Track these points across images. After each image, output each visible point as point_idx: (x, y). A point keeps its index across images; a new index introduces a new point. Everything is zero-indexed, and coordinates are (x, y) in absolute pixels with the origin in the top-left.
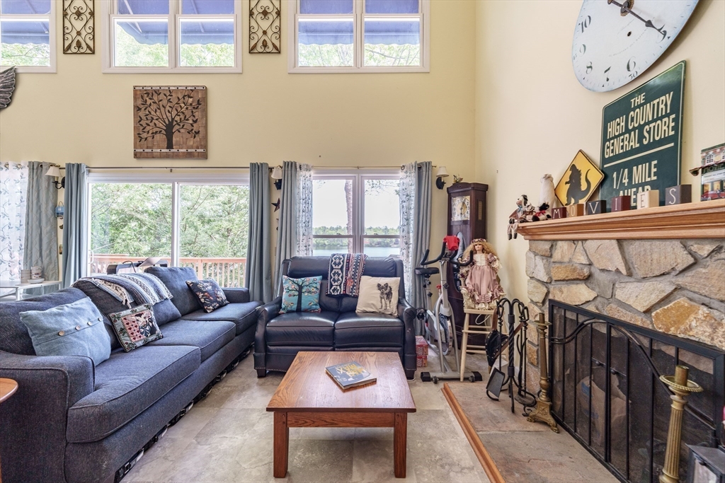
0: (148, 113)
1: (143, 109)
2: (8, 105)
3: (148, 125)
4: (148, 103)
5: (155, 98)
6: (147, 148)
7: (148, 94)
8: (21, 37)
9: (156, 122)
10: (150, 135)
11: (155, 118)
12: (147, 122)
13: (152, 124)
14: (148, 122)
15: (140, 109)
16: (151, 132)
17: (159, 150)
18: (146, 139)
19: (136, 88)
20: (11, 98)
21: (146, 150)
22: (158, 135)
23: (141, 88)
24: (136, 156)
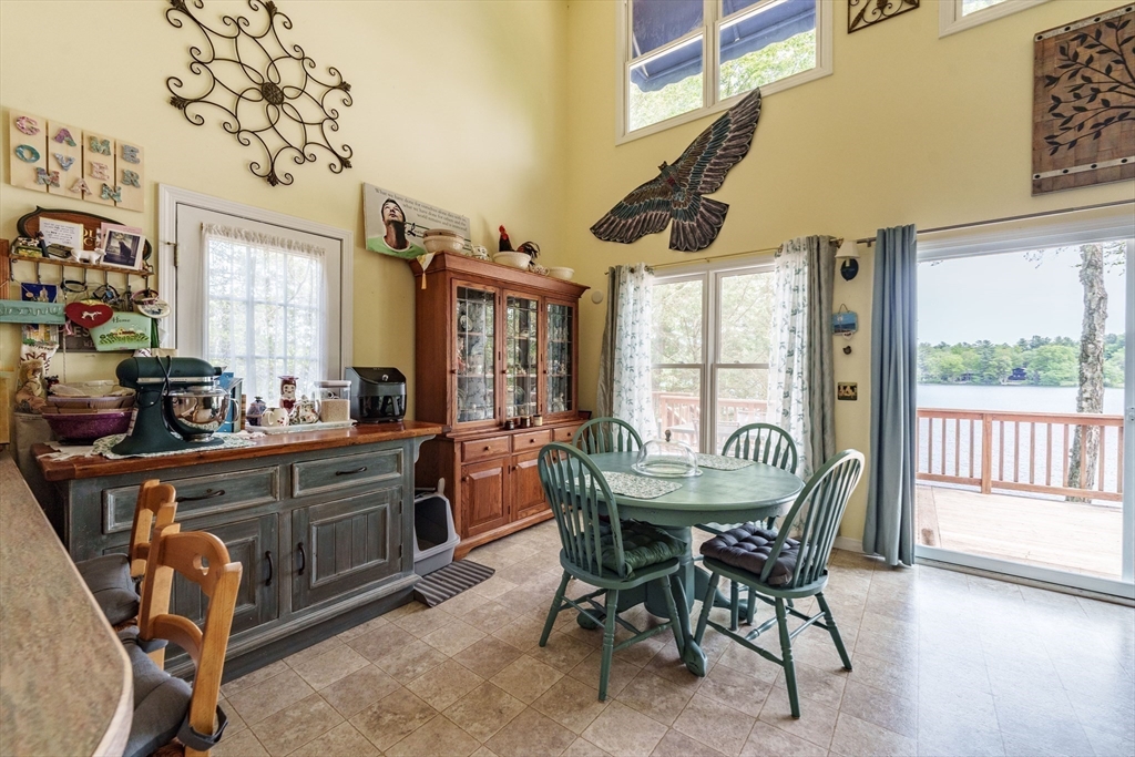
0: (1079, 81)
1: (1065, 77)
2: (743, 156)
3: (1082, 109)
4: (1083, 58)
5: (1109, 39)
6: (1077, 163)
7: (1082, 37)
8: (763, 37)
9: (1108, 96)
10: (1086, 130)
11: (1103, 87)
12: (1078, 103)
13: (1097, 103)
14: (1081, 103)
15: (1053, 80)
16: (1089, 124)
17: (1119, 162)
18: (1073, 144)
19: (1045, 36)
20: (749, 143)
21: (1073, 170)
22: (1114, 129)
23: (1062, 31)
24: (1039, 188)
